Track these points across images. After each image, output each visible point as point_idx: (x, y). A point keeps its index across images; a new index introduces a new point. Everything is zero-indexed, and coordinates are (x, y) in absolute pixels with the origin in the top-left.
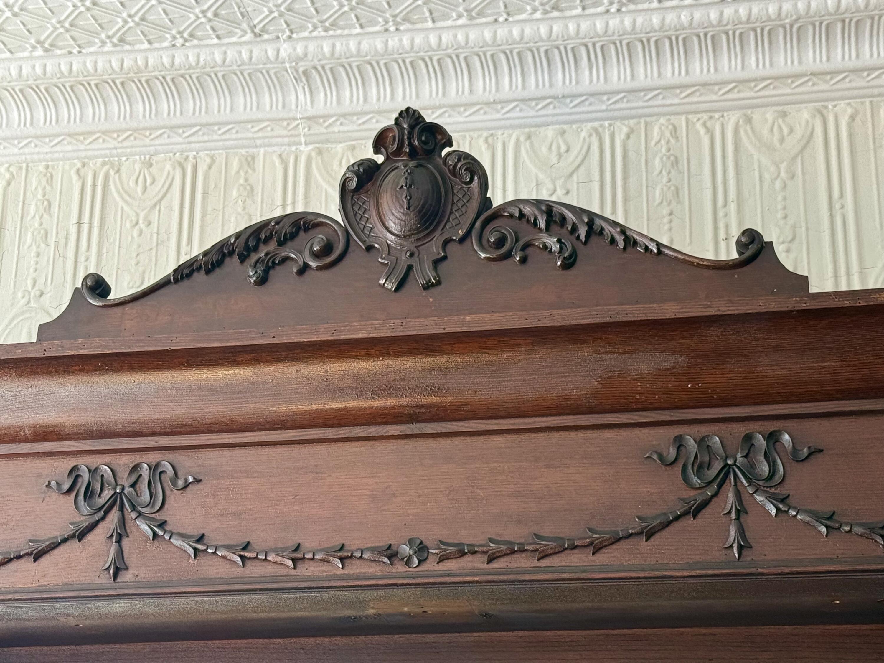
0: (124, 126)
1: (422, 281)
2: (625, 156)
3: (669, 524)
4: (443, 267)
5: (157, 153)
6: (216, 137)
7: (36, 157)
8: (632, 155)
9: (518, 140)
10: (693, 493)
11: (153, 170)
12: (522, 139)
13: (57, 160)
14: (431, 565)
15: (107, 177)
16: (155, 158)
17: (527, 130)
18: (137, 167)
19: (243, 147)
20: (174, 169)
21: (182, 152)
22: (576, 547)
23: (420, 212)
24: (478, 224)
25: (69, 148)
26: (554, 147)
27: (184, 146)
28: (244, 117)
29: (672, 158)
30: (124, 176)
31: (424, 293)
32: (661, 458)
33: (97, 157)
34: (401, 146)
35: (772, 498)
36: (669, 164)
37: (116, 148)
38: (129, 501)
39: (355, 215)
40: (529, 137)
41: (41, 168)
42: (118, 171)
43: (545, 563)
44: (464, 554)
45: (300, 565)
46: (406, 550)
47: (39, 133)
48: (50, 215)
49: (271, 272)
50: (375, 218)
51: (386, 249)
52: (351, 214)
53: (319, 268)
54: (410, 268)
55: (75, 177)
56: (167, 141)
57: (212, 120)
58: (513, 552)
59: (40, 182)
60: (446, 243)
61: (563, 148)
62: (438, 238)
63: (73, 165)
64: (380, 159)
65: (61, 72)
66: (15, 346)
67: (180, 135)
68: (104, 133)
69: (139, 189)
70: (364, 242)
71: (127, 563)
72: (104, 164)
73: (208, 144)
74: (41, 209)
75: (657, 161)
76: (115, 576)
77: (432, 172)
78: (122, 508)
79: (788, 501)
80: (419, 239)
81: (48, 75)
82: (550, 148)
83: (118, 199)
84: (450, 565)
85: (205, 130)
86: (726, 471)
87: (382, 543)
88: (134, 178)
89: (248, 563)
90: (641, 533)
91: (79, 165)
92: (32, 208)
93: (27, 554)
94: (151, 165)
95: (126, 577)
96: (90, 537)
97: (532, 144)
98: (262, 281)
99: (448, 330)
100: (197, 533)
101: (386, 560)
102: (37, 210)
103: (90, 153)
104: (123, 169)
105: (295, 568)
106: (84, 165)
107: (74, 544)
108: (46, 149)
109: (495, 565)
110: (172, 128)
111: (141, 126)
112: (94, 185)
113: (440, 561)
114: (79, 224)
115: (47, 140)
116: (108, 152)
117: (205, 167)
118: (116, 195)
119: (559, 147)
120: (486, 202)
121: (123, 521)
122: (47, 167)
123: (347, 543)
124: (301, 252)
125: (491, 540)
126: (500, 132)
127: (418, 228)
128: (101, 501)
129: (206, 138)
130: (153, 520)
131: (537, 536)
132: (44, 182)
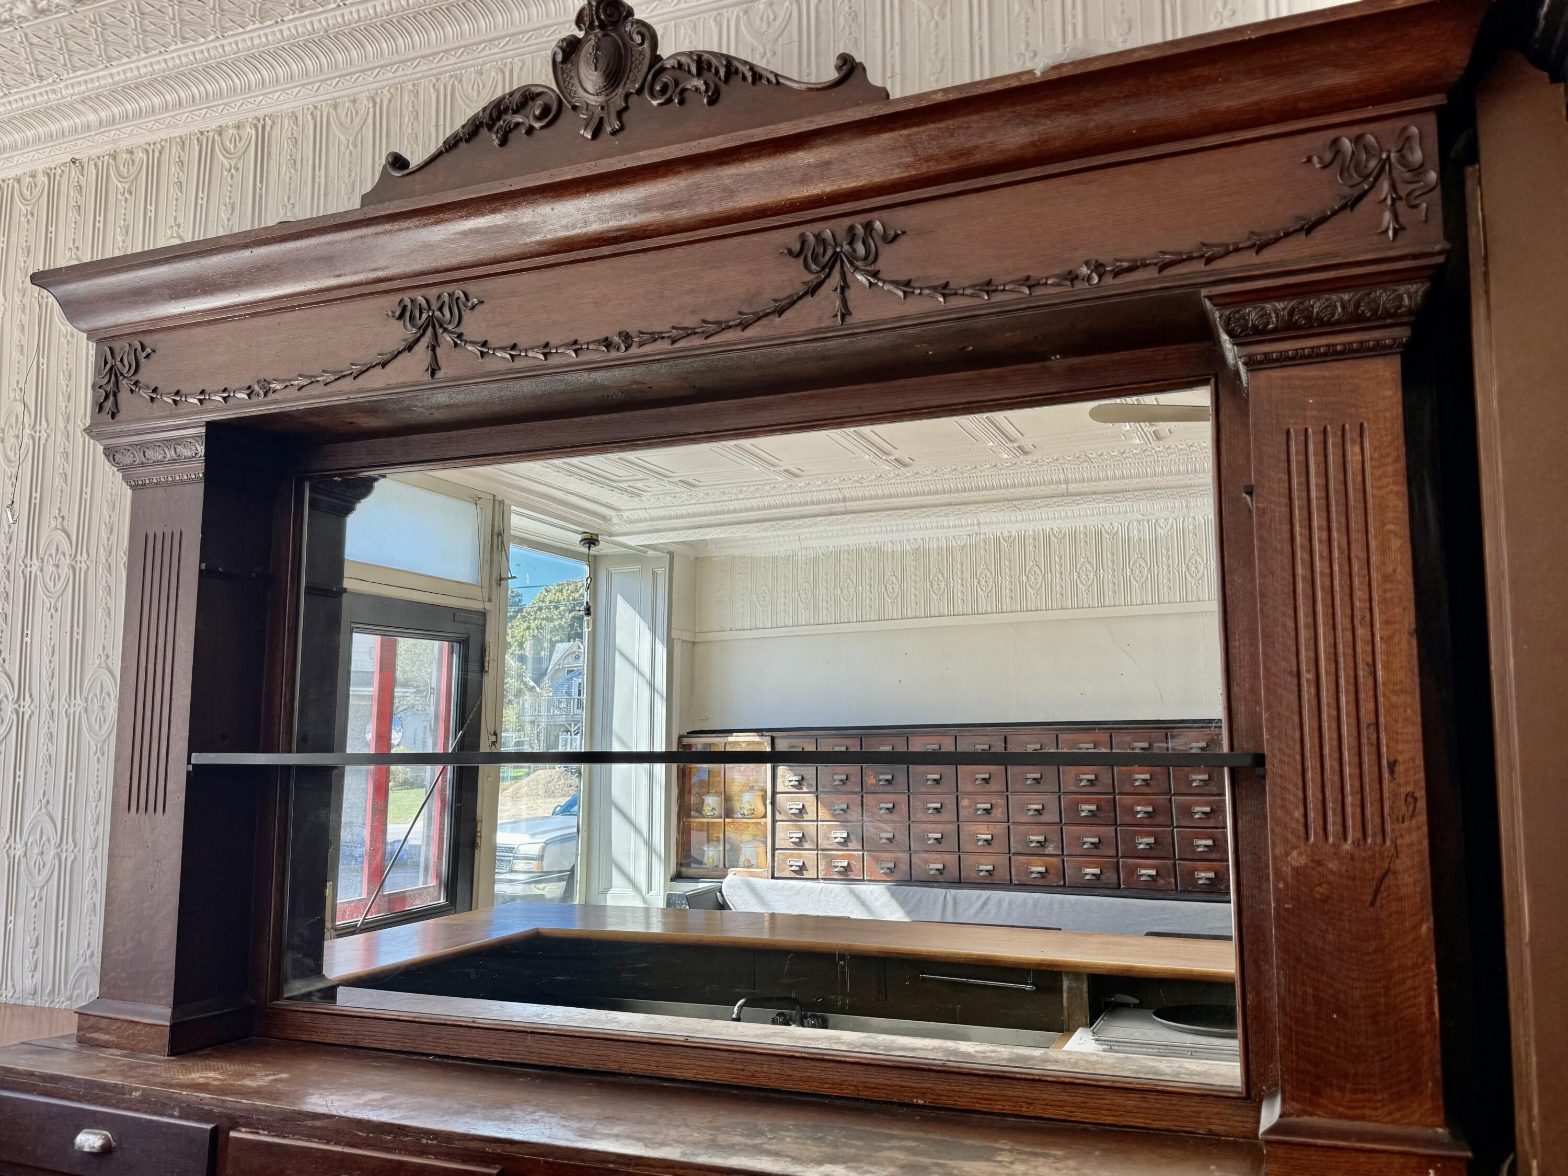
0: (457, 44)
1: (609, 129)
2: (817, 18)
3: (794, 302)
4: (626, 116)
5: (484, 63)
6: (522, 44)
7: (405, 78)
8: (823, 16)
9: (738, 15)
10: (812, 277)
11: (484, 77)
12: (741, 14)
13: (420, 78)
14: (634, 350)
15: (453, 86)
16: (485, 67)
17: (744, 6)
18: (473, 76)
20: (497, 74)
21: (502, 60)
22: (730, 327)
23: (605, 72)
24: (650, 77)
25: (425, 68)
26: (765, 18)
27: (502, 55)
28: (538, 25)
29: (853, 14)
30: (465, 85)
31: (612, 138)
32: (790, 252)
33: (445, 72)
34: (592, 23)
35: (865, 273)
36: (850, 20)
37: (456, 63)
38: (438, 320)
39: (564, 82)
40: (746, 12)
41: (410, 87)
42: (461, 81)
43: (710, 341)
44: (656, 340)
45: (549, 357)
46: (616, 339)
47: (402, 58)
48: (418, 122)
49: (510, 135)
50: (577, 84)
51: (585, 106)
52: (561, 82)
53: (542, 128)
54: (601, 119)
55: (432, 90)
56: (489, 52)
57: (515, 31)
58: (688, 335)
59: (410, 98)
60: (627, 96)
61: (772, 17)
62: (620, 91)
63: (430, 81)
64: (581, 34)
65: (402, 6)
66: (347, 212)
67: (497, 46)
68: (445, 51)
69: (475, 93)
70: (570, 102)
71: (440, 364)
72: (451, 77)
73: (518, 51)
74: (412, 118)
75: (842, 19)
76: (433, 375)
77: (616, 41)
78: (434, 327)
79: (878, 276)
80: (607, 95)
81: (394, 10)
82: (762, 19)
83: (462, 103)
84: (647, 349)
85: (513, 39)
86: (836, 256)
87: (602, 337)
88: (471, 85)
89: (516, 359)
90: (774, 312)
91: (434, 80)
92: (406, 119)
93: (378, 364)
94: (482, 74)
95: (440, 375)
96: (417, 348)
97: (748, 17)
98: (503, 142)
99: (628, 165)
100: (482, 340)
101: (604, 348)
102: (409, 120)
103: (439, 70)
104: (464, 79)
105: (546, 359)
107: (406, 354)
108: (410, 71)
109: (677, 345)
110: (490, 40)
111: (469, 42)
112: (445, 95)
113: (640, 346)
115: (409, 64)
116: (451, 67)
117: (518, 70)
118: (459, 100)
119: (768, 17)
120: (656, 59)
121: (435, 335)
122: (414, 85)
123: (578, 339)
124: (527, 117)
125: (673, 328)
126: (725, 11)
127: (605, 86)
128: (421, 322)
129: (515, 46)
130: (454, 333)
131: (704, 321)
132: (413, 98)
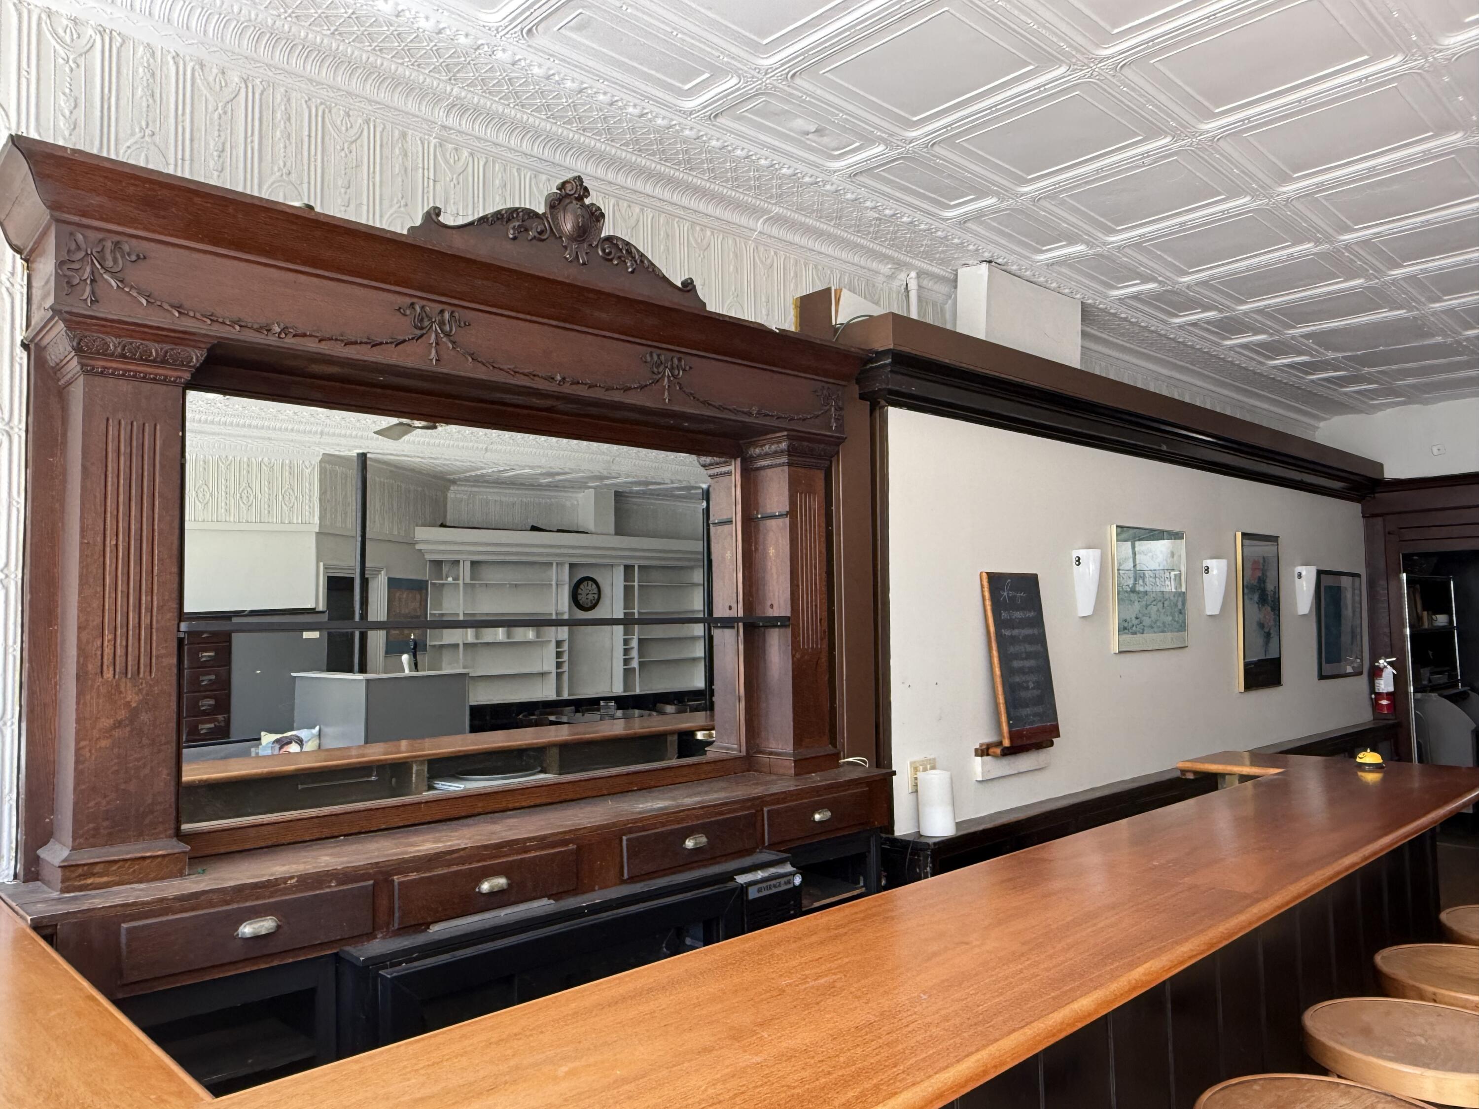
1: (581, 261)
3: (646, 386)
5: (353, 109)
13: (294, 89)
14: (567, 386)
19: (402, 126)
24: (601, 241)
31: (581, 267)
33: (318, 97)
38: (439, 327)
43: (608, 393)
49: (519, 235)
53: (540, 240)
60: (589, 246)
62: (587, 243)
70: (558, 234)
71: (441, 358)
78: (435, 331)
84: (574, 387)
87: (548, 372)
90: (638, 388)
93: (391, 343)
96: (421, 341)
100: (471, 351)
102: (281, 118)
106: (309, 99)
107: (413, 342)
109: (590, 390)
112: (317, 115)
114: (309, 136)
121: (437, 337)
123: (536, 370)
124: (531, 229)
127: (580, 235)
128: (426, 324)
130: (451, 340)
